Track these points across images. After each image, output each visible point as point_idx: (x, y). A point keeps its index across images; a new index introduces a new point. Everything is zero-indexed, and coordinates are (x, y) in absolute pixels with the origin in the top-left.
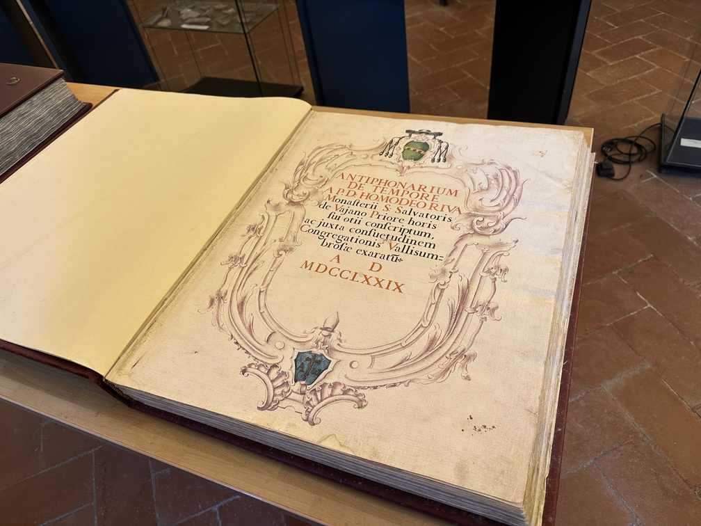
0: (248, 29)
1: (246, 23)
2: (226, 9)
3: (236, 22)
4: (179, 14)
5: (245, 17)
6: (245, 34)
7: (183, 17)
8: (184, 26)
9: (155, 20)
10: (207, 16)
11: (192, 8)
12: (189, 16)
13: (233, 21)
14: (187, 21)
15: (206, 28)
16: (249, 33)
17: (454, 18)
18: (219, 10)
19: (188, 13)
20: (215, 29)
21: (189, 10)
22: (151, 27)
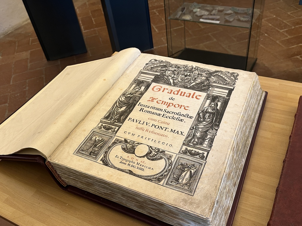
2: (224, 10)
8: (201, 20)
9: (179, 15)
10: (215, 15)
12: (202, 14)
14: (203, 17)
15: (218, 22)
18: (222, 11)
21: (199, 10)
22: (177, 19)
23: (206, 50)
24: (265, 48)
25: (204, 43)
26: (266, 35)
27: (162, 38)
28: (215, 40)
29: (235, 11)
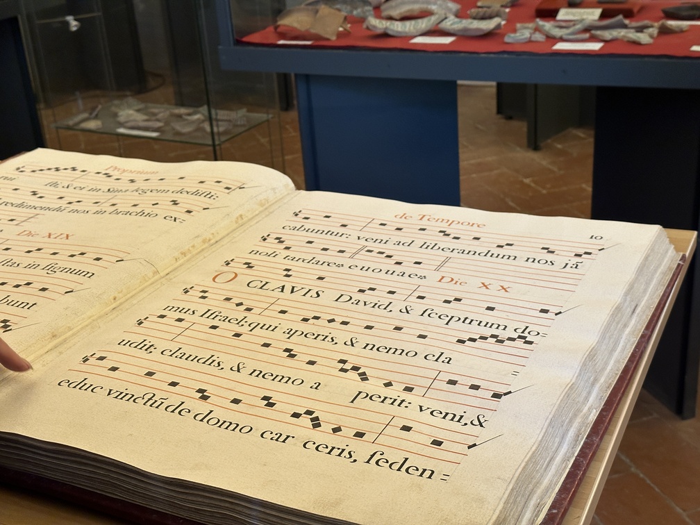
0: (219, 139)
1: (219, 134)
2: (189, 114)
3: (203, 130)
4: (116, 115)
5: (218, 126)
6: (214, 145)
7: (122, 119)
8: (122, 130)
10: (158, 120)
12: (131, 118)
13: (199, 129)
14: (127, 125)
15: (154, 135)
16: (219, 145)
17: (550, 167)
18: (179, 116)
19: (131, 115)
20: (169, 136)
21: (131, 112)
22: (69, 127)
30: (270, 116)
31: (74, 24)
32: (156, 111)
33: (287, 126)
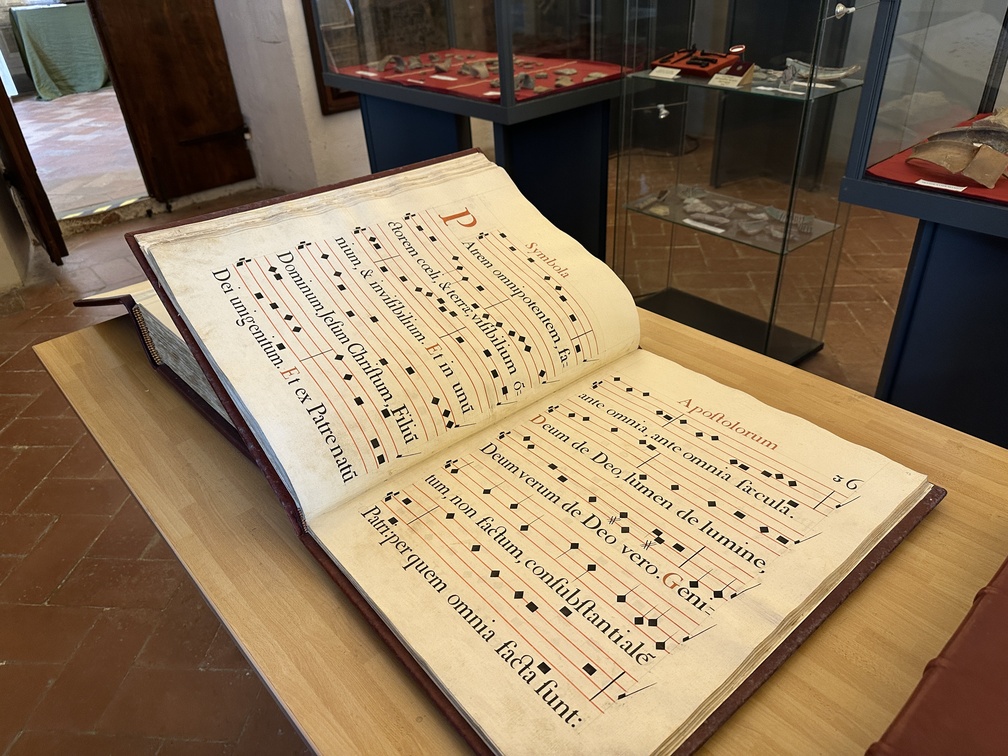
0: (788, 248)
2: (752, 211)
3: (768, 234)
4: (682, 202)
6: (782, 255)
7: (688, 208)
8: (688, 221)
9: (646, 203)
10: (723, 215)
11: (701, 199)
12: (698, 209)
13: (765, 232)
14: (693, 216)
15: (720, 231)
18: (745, 212)
19: (696, 205)
20: (734, 236)
21: (697, 201)
22: (639, 211)
23: (720, 302)
24: (862, 328)
25: (723, 290)
26: (885, 302)
27: (636, 262)
28: (753, 288)
29: (775, 217)
30: (838, 226)
31: (663, 113)
32: (720, 202)
33: (812, 209)
